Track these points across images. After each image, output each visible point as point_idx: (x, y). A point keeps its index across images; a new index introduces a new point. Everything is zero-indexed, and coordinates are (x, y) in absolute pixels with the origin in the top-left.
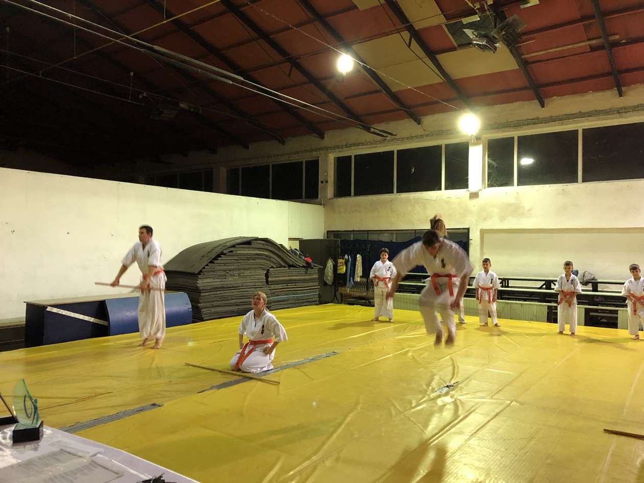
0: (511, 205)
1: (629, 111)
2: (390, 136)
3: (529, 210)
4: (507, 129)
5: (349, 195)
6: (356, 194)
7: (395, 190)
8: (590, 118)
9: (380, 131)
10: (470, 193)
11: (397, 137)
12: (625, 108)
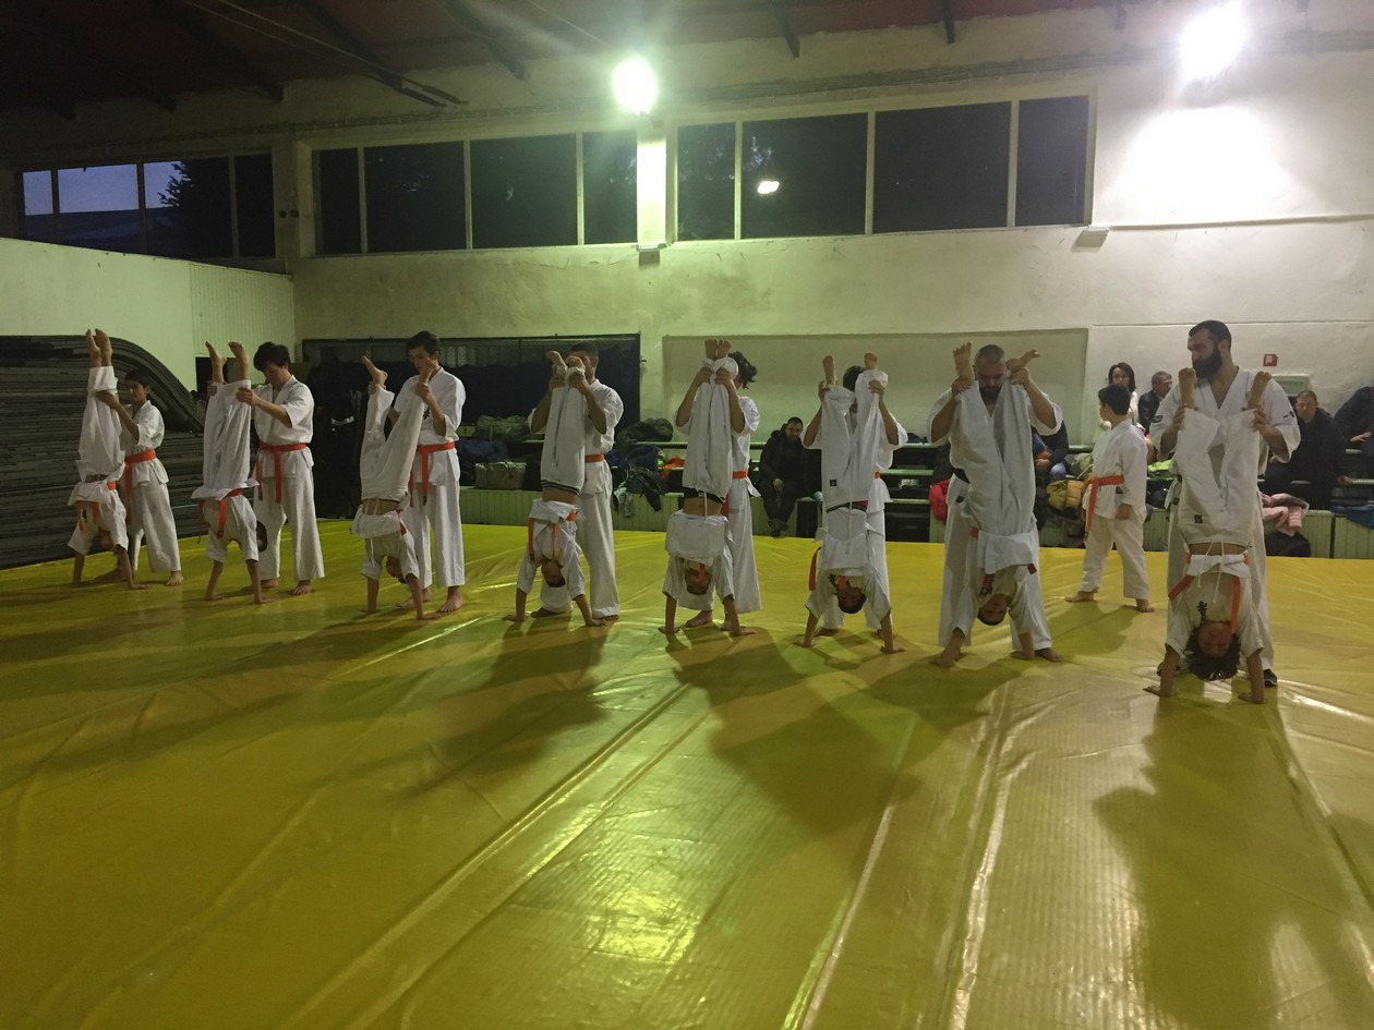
0: (725, 281)
1: (967, 77)
2: (449, 104)
3: (767, 294)
4: (719, 103)
5: (356, 250)
6: (375, 248)
7: (470, 242)
8: (892, 88)
9: (424, 88)
10: (641, 254)
11: (469, 108)
12: (958, 69)
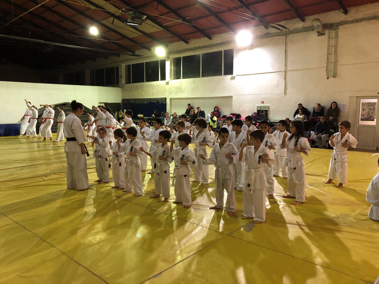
0: (178, 88)
1: (213, 46)
3: (184, 90)
4: (177, 54)
7: (145, 81)
8: (202, 49)
10: (167, 82)
11: (144, 57)
12: (212, 45)
